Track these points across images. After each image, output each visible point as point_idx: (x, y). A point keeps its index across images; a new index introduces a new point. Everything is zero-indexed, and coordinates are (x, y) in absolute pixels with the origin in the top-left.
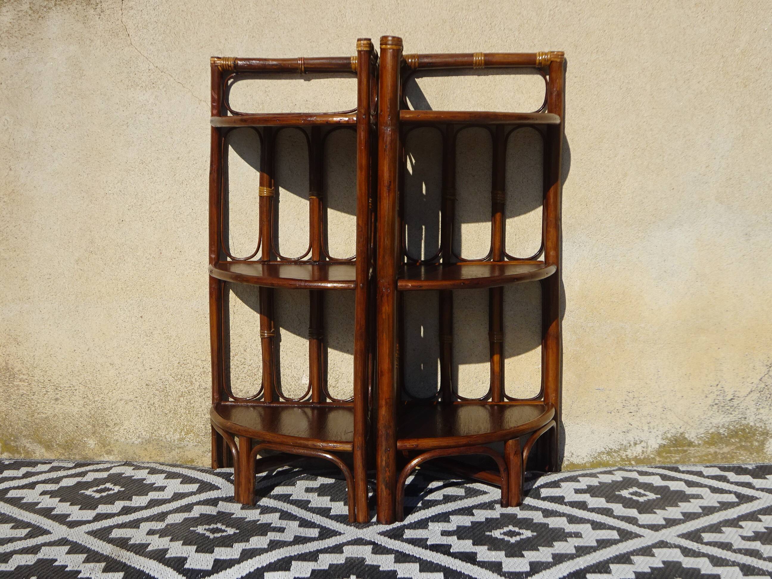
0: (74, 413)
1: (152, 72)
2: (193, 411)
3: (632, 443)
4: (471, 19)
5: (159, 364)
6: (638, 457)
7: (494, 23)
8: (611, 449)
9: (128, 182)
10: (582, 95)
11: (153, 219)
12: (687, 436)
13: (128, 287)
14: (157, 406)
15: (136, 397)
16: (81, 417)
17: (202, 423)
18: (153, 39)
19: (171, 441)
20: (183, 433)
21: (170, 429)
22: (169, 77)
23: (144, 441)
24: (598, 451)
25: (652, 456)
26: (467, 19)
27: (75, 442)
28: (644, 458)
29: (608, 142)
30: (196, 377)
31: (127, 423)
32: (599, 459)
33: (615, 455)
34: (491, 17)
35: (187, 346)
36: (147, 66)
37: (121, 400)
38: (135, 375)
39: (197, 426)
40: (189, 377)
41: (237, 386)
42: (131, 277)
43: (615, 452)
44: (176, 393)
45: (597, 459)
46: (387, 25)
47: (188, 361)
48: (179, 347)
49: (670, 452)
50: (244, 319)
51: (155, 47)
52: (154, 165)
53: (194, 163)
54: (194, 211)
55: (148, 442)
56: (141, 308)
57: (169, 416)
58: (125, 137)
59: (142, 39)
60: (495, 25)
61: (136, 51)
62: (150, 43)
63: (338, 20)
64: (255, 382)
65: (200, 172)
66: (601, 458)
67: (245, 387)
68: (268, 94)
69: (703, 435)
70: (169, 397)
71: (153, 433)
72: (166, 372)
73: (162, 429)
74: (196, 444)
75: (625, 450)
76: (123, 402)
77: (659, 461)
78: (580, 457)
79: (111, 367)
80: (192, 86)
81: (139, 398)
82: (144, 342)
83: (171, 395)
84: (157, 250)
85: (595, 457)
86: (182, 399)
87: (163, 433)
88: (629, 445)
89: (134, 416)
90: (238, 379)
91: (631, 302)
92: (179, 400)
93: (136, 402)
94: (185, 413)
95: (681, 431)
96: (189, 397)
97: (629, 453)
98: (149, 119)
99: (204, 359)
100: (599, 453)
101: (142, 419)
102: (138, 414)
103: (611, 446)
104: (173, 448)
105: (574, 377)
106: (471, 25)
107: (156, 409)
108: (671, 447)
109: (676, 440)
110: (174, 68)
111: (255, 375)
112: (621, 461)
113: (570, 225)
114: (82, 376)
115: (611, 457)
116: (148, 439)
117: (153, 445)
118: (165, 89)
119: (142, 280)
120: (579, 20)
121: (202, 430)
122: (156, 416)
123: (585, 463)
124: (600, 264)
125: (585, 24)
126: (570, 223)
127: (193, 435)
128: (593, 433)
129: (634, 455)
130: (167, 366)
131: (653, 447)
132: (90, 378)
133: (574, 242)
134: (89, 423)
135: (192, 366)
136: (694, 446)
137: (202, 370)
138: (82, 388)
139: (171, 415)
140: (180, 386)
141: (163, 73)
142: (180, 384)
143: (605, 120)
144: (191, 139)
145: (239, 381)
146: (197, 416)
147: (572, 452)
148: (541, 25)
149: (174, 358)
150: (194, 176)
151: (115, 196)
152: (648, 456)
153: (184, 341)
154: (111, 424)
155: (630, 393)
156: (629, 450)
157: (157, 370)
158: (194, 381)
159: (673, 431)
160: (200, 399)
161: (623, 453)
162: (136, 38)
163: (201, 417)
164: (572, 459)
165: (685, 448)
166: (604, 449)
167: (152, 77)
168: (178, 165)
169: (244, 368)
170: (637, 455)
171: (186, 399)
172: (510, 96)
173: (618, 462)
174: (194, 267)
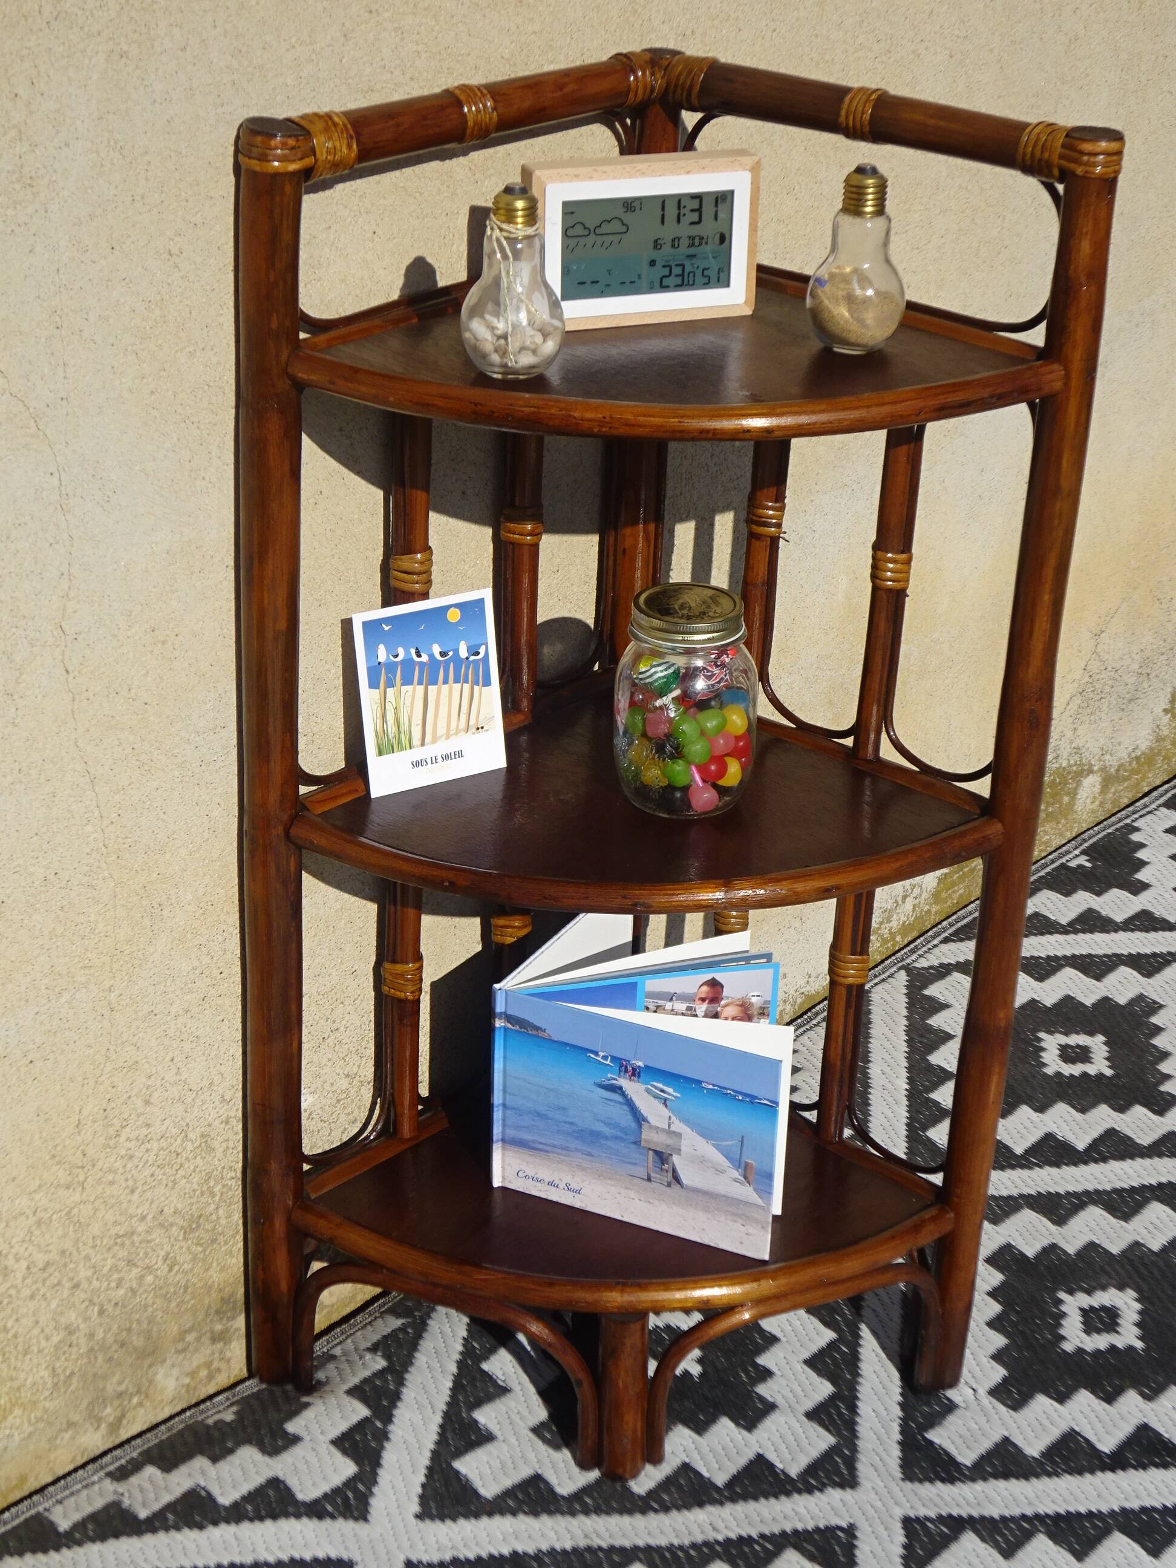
97: (894, 922)
129: (901, 923)
152: (922, 911)
156: (895, 916)
161: (886, 928)
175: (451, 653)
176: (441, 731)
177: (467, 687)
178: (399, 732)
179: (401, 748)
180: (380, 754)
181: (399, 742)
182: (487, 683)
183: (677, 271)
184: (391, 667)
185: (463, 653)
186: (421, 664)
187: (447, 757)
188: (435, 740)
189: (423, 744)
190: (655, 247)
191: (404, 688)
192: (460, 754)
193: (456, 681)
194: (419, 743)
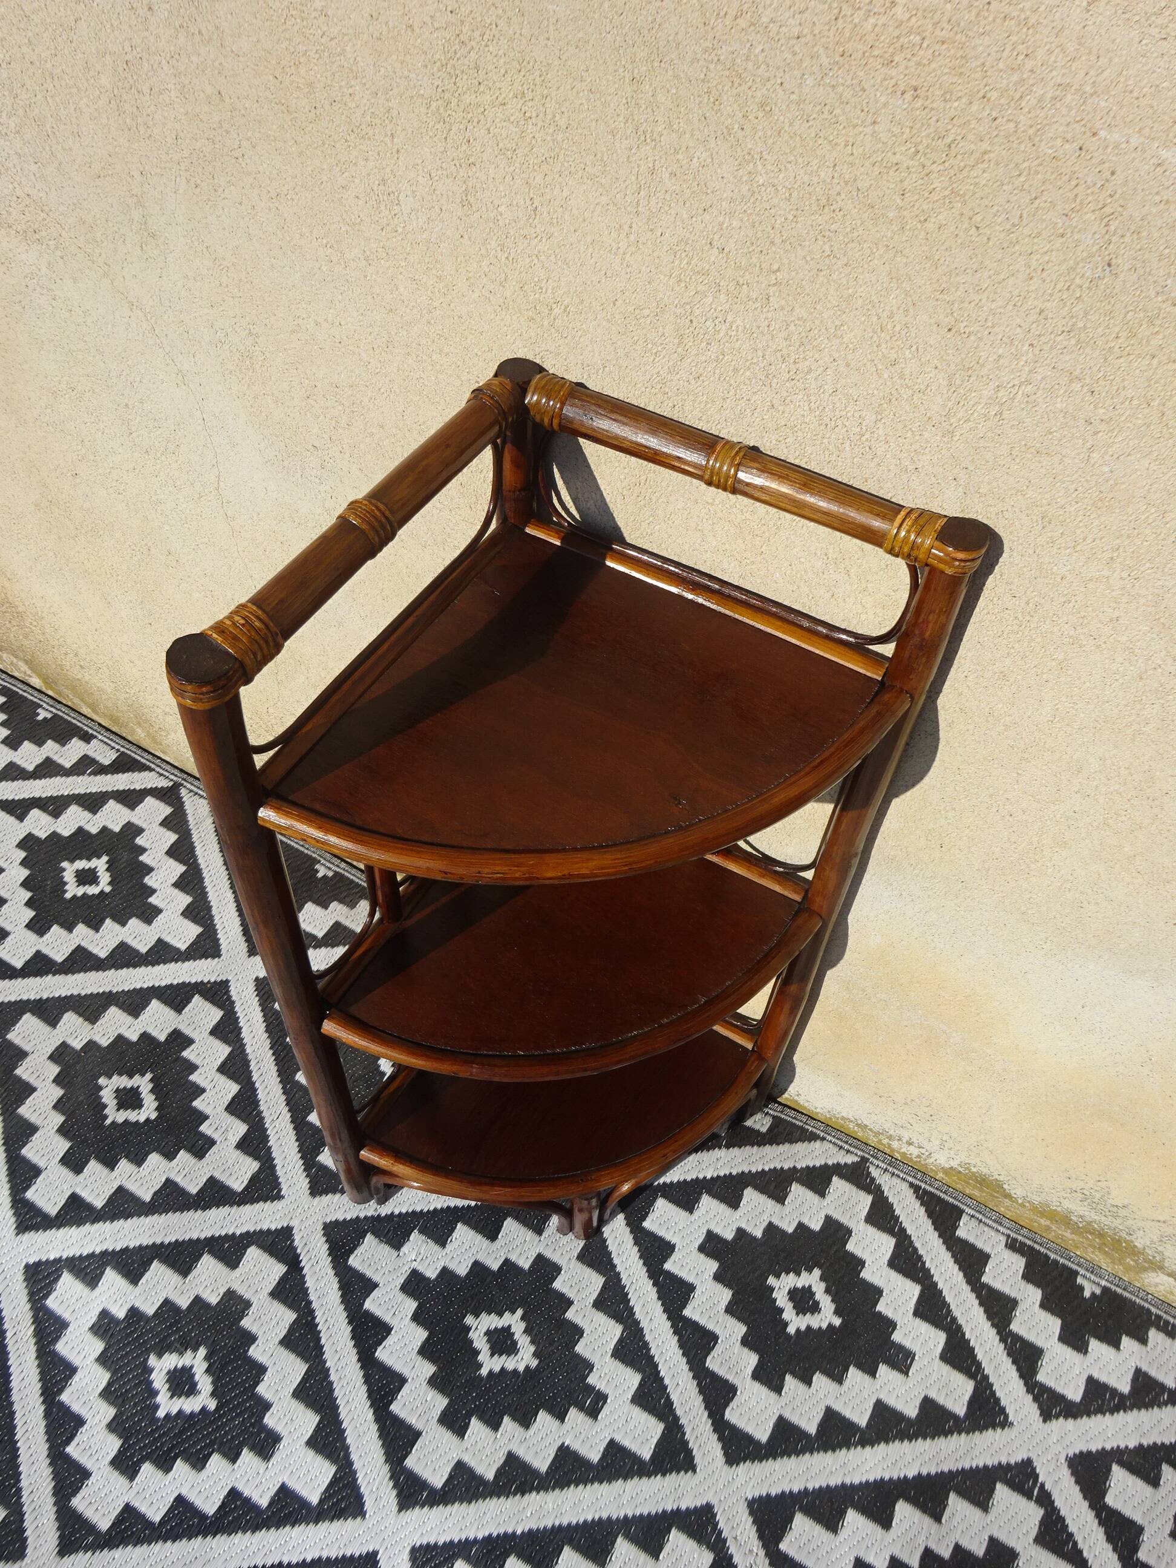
0: (108, 692)
3: (904, 1140)
8: (866, 1125)
10: (1017, 646)
12: (1005, 1186)
16: (118, 700)
24: (845, 1114)
26: (728, 324)
29: (1044, 767)
43: (870, 1130)
52: (92, 400)
58: (25, 326)
65: (171, 446)
69: (1036, 1202)
75: (890, 1138)
80: (105, 263)
84: (143, 543)
85: (835, 1117)
88: (898, 1138)
91: (978, 1014)
95: (998, 1178)
98: (53, 306)
103: (867, 1122)
106: (737, 345)
108: (971, 1178)
109: (983, 1179)
110: (61, 209)
113: (891, 858)
114: (101, 657)
118: (60, 253)
119: (135, 576)
124: (935, 940)
126: (893, 854)
128: (841, 1095)
131: (938, 1162)
132: (112, 663)
134: (130, 711)
136: (1012, 1201)
141: (45, 215)
143: (1059, 725)
148: (953, 420)
155: (924, 1100)
159: (985, 1170)
161: (885, 1139)
165: (996, 1194)
166: (853, 1119)
168: (130, 417)
172: (813, 567)
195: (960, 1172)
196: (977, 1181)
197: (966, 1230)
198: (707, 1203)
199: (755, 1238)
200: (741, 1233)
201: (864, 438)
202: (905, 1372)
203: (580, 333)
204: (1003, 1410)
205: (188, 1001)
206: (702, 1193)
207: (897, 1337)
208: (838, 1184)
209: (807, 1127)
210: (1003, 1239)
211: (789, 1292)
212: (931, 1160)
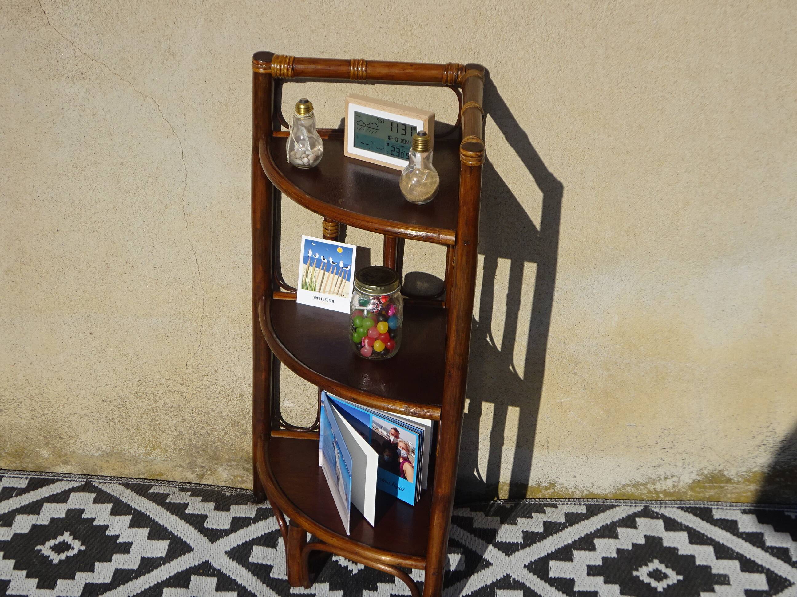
0: (22, 425)
1: (79, 59)
2: (159, 428)
3: (662, 477)
4: (503, 10)
5: (115, 382)
6: (668, 491)
7: (533, 16)
8: (638, 482)
9: (61, 188)
10: (642, 110)
11: (95, 230)
12: (725, 473)
13: (71, 301)
14: (117, 421)
15: (92, 412)
16: (30, 428)
17: (170, 440)
18: (77, 18)
19: (136, 455)
20: (149, 448)
21: (133, 444)
22: (102, 66)
23: (105, 453)
24: (623, 483)
25: (684, 490)
26: (497, 10)
27: (26, 451)
28: (675, 492)
29: (669, 165)
30: (160, 395)
31: (83, 436)
32: (623, 490)
33: (642, 487)
34: (529, 9)
35: (147, 364)
36: (72, 52)
37: (74, 414)
38: (89, 391)
39: (164, 442)
40: (152, 395)
41: (208, 405)
42: (74, 292)
43: (642, 484)
44: (137, 410)
45: (620, 490)
46: (389, 13)
47: (149, 380)
48: (138, 366)
49: (705, 488)
50: (214, 340)
51: (80, 29)
52: (92, 169)
53: (143, 169)
54: (146, 223)
55: (110, 454)
56: (89, 324)
57: (132, 432)
58: (51, 136)
59: (63, 18)
60: (534, 19)
61: (56, 33)
62: (74, 23)
63: (324, 4)
64: (229, 403)
65: (151, 180)
66: (625, 489)
67: (217, 407)
68: (233, 92)
69: (744, 474)
70: (130, 414)
71: (115, 447)
72: (125, 389)
73: (124, 443)
74: (165, 459)
75: (654, 483)
76: (76, 416)
77: (691, 495)
78: (601, 488)
79: (59, 382)
80: (133, 78)
81: (95, 413)
82: (97, 359)
83: (133, 412)
84: (104, 264)
85: (619, 489)
86: (145, 416)
87: (126, 448)
88: (659, 479)
89: (91, 430)
90: (209, 399)
91: (677, 340)
92: (142, 417)
93: (92, 416)
94: (150, 429)
95: (720, 468)
96: (154, 414)
97: (658, 486)
98: (80, 116)
99: (168, 378)
100: (624, 486)
101: (100, 434)
102: (96, 428)
103: (638, 479)
104: (139, 461)
105: (602, 412)
106: (502, 18)
107: (115, 425)
108: (706, 482)
109: (713, 477)
110: (108, 56)
111: (229, 396)
112: (648, 493)
113: (612, 257)
114: (27, 390)
115: (637, 489)
116: (109, 452)
117: (116, 458)
118: (98, 81)
119: (88, 296)
120: (648, 16)
121: (170, 446)
122: (117, 431)
123: (607, 494)
124: (645, 300)
125: (655, 22)
126: (612, 254)
127: (161, 450)
128: (618, 466)
129: (663, 489)
130: (125, 383)
131: (685, 482)
132: (36, 391)
133: (615, 275)
134: (40, 435)
135: (155, 385)
136: (732, 483)
137: (166, 389)
138: (28, 402)
139: (134, 431)
140: (142, 404)
141: (94, 62)
142: (142, 402)
143: (669, 141)
144: (137, 143)
145: (210, 401)
146: (163, 432)
147: (593, 483)
148: (595, 21)
149: (133, 376)
150: (143, 184)
151: (46, 203)
152: (679, 490)
153: (144, 360)
154: (66, 437)
155: (666, 431)
156: (658, 484)
157: (114, 386)
158: (157, 399)
159: (711, 468)
160: (166, 417)
161: (651, 486)
162: (55, 17)
163: (168, 434)
164: (591, 490)
165: (722, 485)
166: (629, 482)
167: (80, 66)
168: (122, 171)
169: (216, 388)
170: (666, 488)
171: (150, 416)
172: (548, 107)
173: (644, 494)
174: (150, 284)
175: (336, 264)
176: (327, 289)
177: (340, 278)
178: (311, 284)
179: (311, 289)
180: (303, 288)
181: (311, 287)
182: (349, 280)
183: (397, 150)
184: (313, 259)
185: (341, 265)
186: (324, 262)
187: (328, 300)
188: (324, 292)
189: (319, 291)
190: (389, 139)
191: (316, 269)
192: (333, 301)
193: (337, 274)
194: (318, 290)
195: (699, 480)
196: (711, 481)
197: (717, 514)
198: (577, 554)
199: (614, 558)
200: (605, 559)
201: (561, 40)
202: (728, 583)
203: (427, 34)
204: (786, 579)
205: (189, 580)
206: (572, 551)
207: (714, 571)
208: (640, 521)
209: (606, 504)
210: (739, 512)
211: (648, 575)
212: (681, 484)
